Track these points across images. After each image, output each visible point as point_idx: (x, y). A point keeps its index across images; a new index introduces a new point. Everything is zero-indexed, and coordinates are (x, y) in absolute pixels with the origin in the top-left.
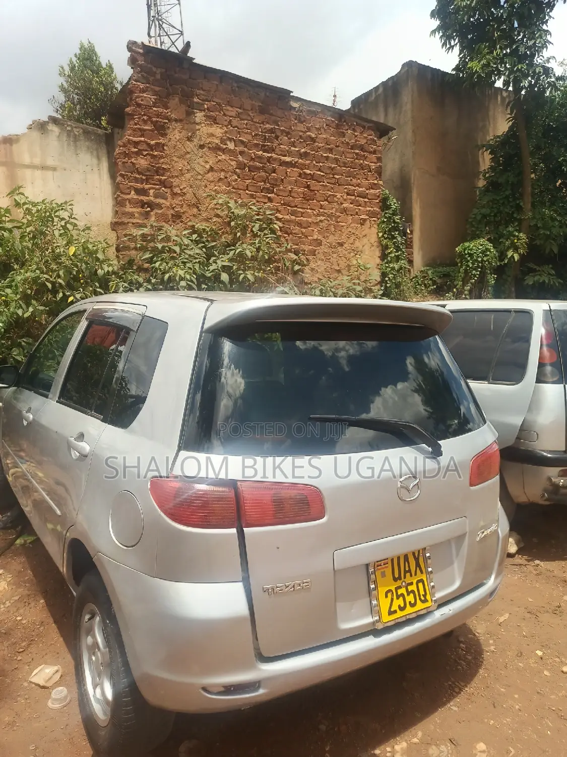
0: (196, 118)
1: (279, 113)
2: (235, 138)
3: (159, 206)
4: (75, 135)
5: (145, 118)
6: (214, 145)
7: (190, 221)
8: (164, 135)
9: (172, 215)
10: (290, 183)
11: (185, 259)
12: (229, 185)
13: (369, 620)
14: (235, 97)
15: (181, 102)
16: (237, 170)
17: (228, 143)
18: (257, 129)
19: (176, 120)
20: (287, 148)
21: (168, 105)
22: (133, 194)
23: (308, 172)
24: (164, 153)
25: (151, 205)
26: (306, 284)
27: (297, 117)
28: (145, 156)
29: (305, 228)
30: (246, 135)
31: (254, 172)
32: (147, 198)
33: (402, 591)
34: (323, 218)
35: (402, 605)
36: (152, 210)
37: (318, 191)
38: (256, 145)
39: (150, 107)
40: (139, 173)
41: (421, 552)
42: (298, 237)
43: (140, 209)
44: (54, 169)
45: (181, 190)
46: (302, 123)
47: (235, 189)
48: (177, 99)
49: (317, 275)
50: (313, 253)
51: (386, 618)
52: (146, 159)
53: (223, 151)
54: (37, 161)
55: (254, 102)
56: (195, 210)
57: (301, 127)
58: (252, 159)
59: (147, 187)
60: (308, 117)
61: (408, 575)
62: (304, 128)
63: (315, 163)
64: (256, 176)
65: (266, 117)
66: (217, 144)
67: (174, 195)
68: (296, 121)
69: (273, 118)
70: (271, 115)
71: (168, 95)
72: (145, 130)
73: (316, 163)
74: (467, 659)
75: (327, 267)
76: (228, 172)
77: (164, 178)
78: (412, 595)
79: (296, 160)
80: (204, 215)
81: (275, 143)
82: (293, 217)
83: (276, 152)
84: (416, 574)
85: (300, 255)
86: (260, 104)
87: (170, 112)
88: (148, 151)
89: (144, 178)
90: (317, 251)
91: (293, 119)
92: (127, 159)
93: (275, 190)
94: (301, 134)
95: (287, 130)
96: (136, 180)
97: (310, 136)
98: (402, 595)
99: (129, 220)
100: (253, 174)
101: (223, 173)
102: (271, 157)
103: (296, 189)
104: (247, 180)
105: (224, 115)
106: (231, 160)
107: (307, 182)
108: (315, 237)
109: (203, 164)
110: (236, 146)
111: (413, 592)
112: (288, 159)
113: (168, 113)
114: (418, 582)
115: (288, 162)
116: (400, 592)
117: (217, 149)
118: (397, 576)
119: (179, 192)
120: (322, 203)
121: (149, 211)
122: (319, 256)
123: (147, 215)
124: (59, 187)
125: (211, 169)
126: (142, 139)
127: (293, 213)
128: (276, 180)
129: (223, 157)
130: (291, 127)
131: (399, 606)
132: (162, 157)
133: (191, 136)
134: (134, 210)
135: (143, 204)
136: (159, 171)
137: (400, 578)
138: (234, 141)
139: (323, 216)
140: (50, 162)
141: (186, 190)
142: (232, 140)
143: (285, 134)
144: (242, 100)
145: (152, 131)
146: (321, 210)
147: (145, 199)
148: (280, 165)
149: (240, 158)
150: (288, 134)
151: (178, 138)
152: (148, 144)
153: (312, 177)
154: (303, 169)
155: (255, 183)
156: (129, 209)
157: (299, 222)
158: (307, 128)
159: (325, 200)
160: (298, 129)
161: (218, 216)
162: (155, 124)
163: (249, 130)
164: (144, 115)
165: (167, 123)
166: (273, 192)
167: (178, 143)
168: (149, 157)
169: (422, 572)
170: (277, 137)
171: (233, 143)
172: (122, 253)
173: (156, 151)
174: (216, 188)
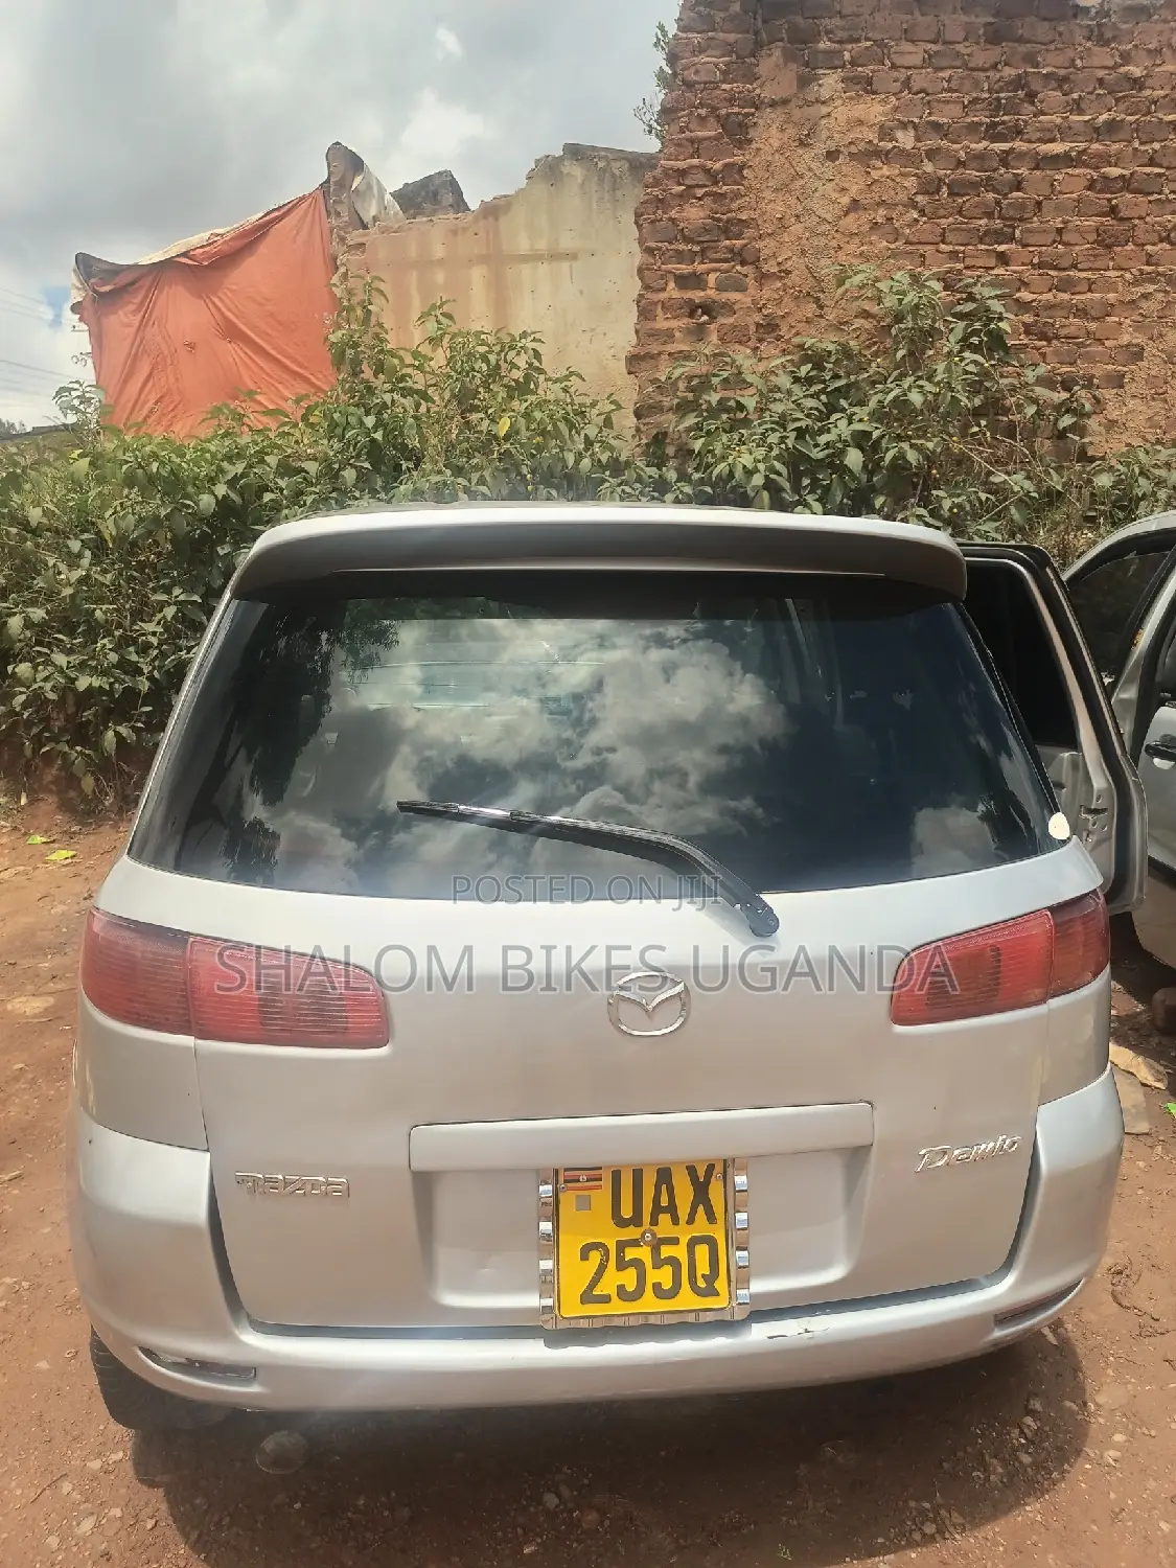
0: (822, 90)
1: (1043, 30)
2: (916, 120)
3: (729, 308)
4: (613, 175)
5: (703, 112)
6: (862, 146)
7: (797, 334)
8: (743, 143)
9: (758, 325)
10: (1059, 209)
11: (773, 423)
12: (896, 235)
13: (532, 1301)
14: (923, 15)
15: (789, 57)
16: (919, 198)
17: (899, 134)
18: (977, 85)
19: (773, 104)
20: (1059, 121)
21: (756, 70)
22: (673, 291)
23: (1114, 172)
24: (743, 185)
25: (708, 308)
26: (1092, 459)
27: (1092, 31)
28: (700, 199)
29: (1094, 319)
30: (948, 107)
31: (963, 195)
32: (702, 294)
33: (644, 1253)
34: (1151, 288)
35: (631, 1288)
36: (713, 318)
37: (1140, 218)
38: (973, 128)
39: (715, 85)
40: (687, 240)
41: (719, 1168)
42: (1077, 344)
43: (686, 320)
44: (572, 256)
45: (779, 264)
46: (1106, 43)
47: (911, 244)
48: (777, 53)
49: (1124, 437)
50: (1118, 381)
51: (572, 1308)
52: (702, 206)
53: (886, 156)
54: (542, 245)
55: (973, 19)
56: (810, 309)
57: (1103, 57)
58: (960, 164)
59: (701, 268)
60: (1124, 26)
61: (665, 1219)
62: (1113, 56)
63: (1136, 144)
64: (968, 204)
65: (1005, 49)
66: (871, 141)
67: (763, 278)
68: (1089, 44)
69: (1023, 49)
70: (1021, 40)
71: (758, 47)
72: (701, 140)
73: (1141, 143)
74: (1017, 1459)
75: (1156, 414)
76: (897, 205)
77: (738, 243)
78: (668, 1270)
79: (1083, 146)
80: (831, 316)
81: (1024, 111)
82: (1066, 296)
83: (1025, 137)
84: (691, 1221)
85: (1076, 388)
86: (991, 20)
87: (761, 87)
88: (706, 186)
89: (696, 248)
90: (1128, 376)
91: (1079, 39)
92: (660, 212)
93: (1017, 233)
94: (1101, 73)
95: (1062, 72)
96: (680, 256)
97: (1127, 77)
98: (637, 1264)
99: (662, 348)
100: (960, 201)
101: (882, 212)
102: (1012, 149)
103: (1076, 221)
104: (944, 217)
105: (894, 67)
106: (902, 174)
107: (1109, 200)
108: (1125, 339)
109: (835, 195)
110: (918, 139)
111: (673, 1262)
112: (1057, 148)
113: (754, 89)
114: (693, 1243)
115: (1057, 155)
116: (631, 1254)
117: (869, 155)
118: (627, 1212)
119: (775, 269)
120: (1148, 247)
121: (704, 323)
122: (1131, 388)
123: (699, 333)
124: (581, 292)
125: (855, 205)
126: (695, 161)
127: (1066, 285)
128: (1022, 206)
129: (886, 171)
130: (1073, 60)
131: (621, 1289)
132: (737, 195)
133: (808, 135)
134: (674, 324)
135: (693, 309)
136: (730, 228)
137: (636, 1220)
138: (915, 127)
139: (1152, 281)
140: (567, 243)
141: (789, 263)
142: (910, 126)
143: (1054, 84)
144: (942, 17)
145: (717, 138)
146: (1148, 269)
147: (697, 296)
148: (1037, 167)
149: (929, 167)
150: (1061, 82)
151: (776, 144)
152: (707, 171)
153: (1126, 183)
154: (1098, 168)
155: (966, 223)
156: (662, 323)
157: (1081, 306)
158: (1121, 55)
159: (1161, 241)
160: (1096, 62)
161: (866, 315)
162: (723, 122)
163: (956, 91)
164: (702, 105)
165: (753, 115)
166: (1012, 239)
167: (777, 156)
168: (708, 201)
169: (711, 1218)
170: (1031, 97)
171: (912, 133)
172: (647, 420)
173: (724, 184)
174: (864, 248)
